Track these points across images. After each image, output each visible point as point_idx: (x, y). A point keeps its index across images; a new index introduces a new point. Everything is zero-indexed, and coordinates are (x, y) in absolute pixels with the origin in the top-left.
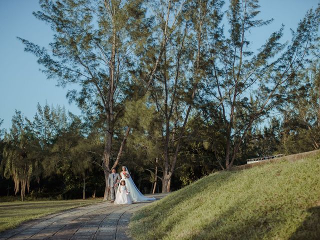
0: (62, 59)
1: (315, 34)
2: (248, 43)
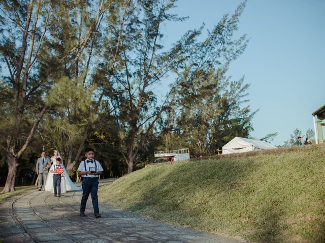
2: (161, 36)
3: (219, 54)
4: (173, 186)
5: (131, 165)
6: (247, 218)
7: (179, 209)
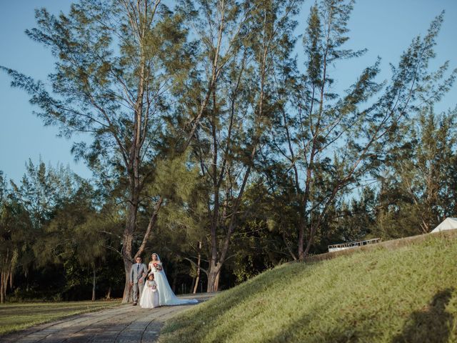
0: (67, 98)
1: (423, 71)
2: (331, 81)
3: (413, 96)
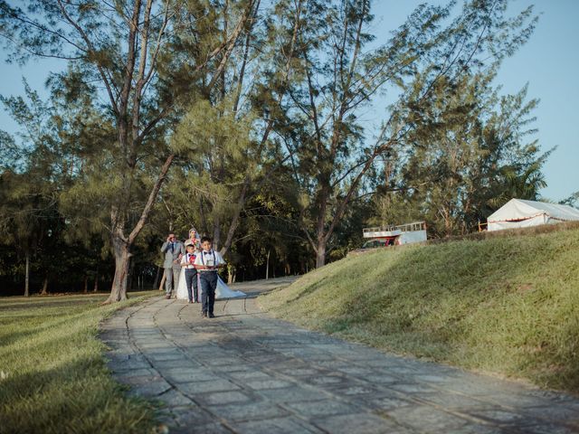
0: (28, 3)
2: (370, 18)
3: (480, 47)
4: (400, 289)
5: (321, 252)
6: (539, 347)
7: (413, 329)
